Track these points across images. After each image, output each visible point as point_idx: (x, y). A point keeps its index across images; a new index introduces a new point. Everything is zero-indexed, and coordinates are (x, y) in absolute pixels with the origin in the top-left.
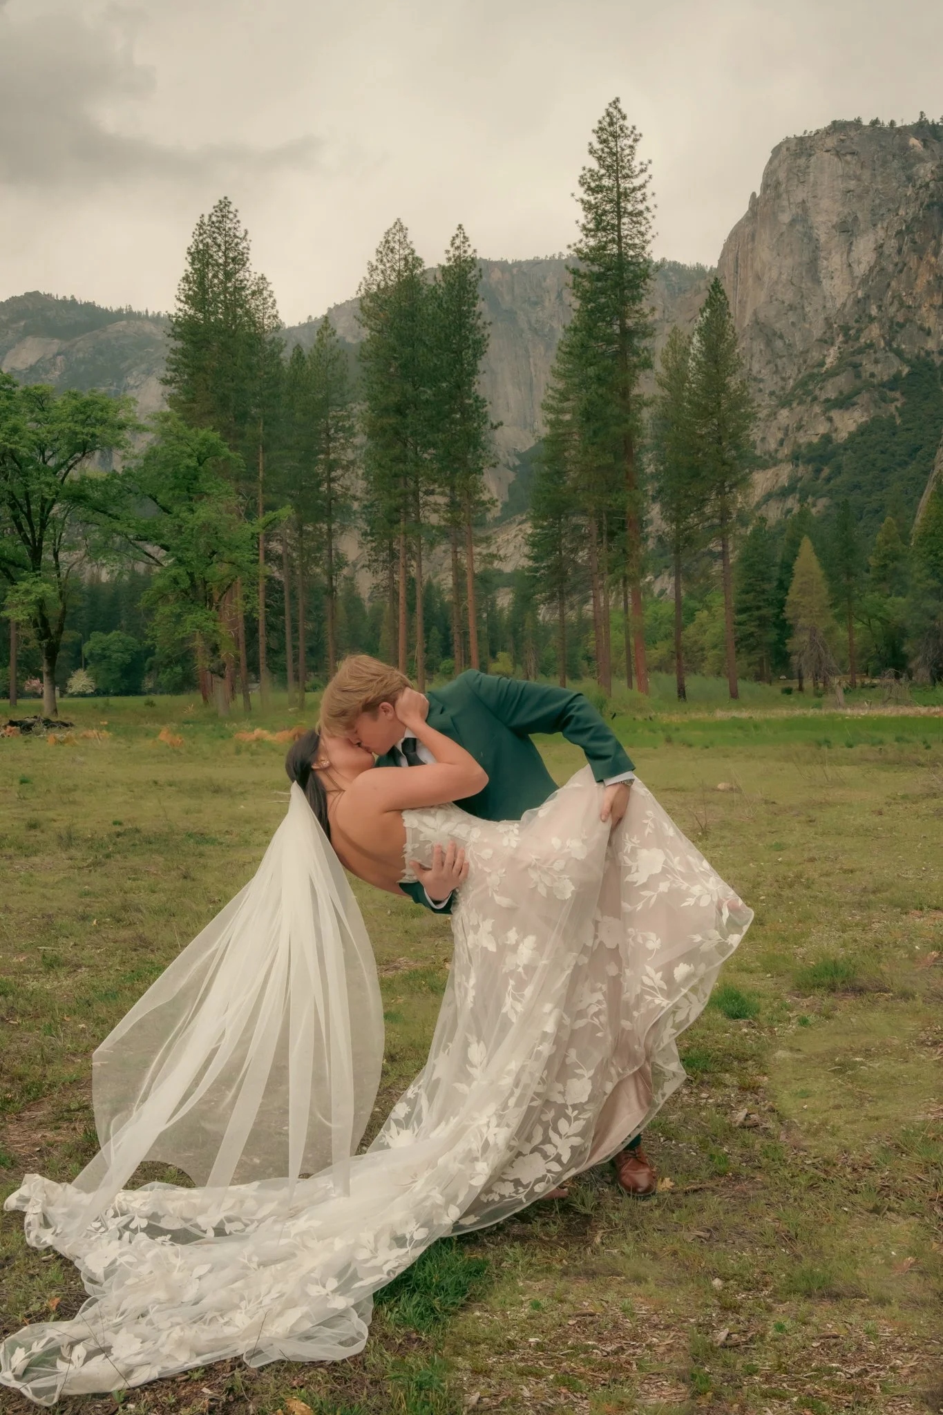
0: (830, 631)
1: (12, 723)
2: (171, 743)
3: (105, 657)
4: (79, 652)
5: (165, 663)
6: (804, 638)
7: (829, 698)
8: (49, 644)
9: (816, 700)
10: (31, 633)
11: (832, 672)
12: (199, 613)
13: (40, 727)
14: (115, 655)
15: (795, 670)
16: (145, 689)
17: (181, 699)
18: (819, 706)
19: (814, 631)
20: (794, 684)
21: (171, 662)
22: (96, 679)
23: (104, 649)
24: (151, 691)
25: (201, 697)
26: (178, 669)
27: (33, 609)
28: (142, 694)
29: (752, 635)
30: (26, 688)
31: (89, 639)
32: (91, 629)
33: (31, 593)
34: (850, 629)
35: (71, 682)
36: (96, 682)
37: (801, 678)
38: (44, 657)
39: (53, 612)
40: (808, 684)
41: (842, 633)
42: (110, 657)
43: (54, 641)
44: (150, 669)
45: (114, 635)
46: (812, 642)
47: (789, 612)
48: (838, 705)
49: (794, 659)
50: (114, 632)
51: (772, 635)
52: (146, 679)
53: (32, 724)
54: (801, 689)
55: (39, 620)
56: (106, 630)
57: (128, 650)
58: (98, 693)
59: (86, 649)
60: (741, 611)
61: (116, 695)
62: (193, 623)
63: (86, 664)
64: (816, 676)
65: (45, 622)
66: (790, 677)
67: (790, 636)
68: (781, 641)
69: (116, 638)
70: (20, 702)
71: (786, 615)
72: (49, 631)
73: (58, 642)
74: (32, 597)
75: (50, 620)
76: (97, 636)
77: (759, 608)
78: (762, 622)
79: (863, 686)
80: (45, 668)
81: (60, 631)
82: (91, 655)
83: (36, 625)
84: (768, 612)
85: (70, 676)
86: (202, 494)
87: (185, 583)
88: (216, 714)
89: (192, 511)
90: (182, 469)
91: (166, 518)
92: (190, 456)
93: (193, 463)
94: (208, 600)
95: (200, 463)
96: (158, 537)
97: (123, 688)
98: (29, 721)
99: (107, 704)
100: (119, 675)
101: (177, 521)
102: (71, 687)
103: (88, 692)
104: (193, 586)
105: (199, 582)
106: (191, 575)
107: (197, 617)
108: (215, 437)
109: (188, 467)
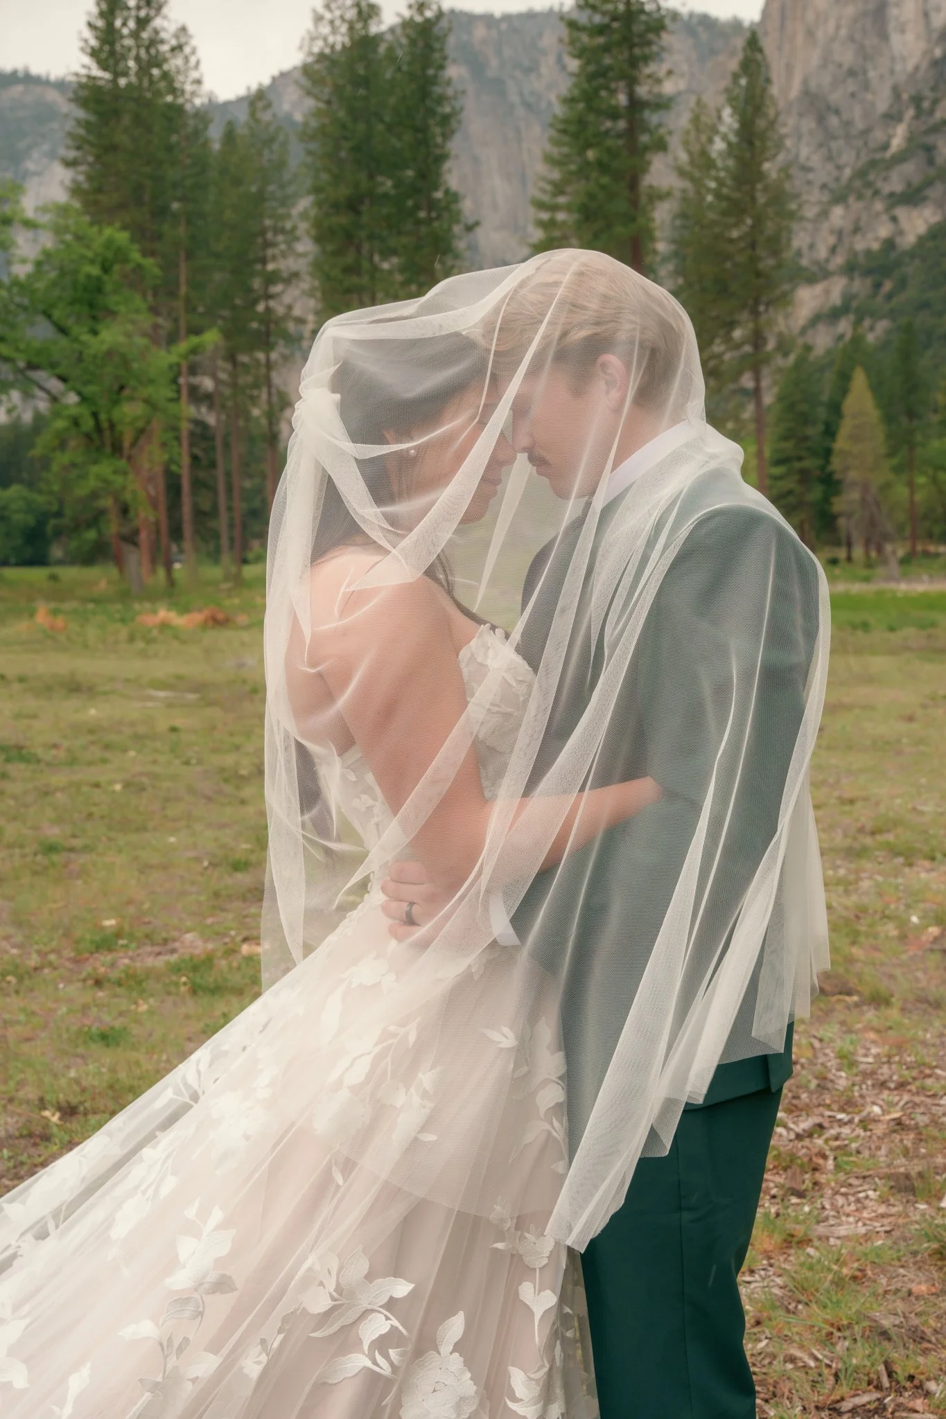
0: (886, 487)
2: (50, 627)
5: (72, 527)
6: (855, 495)
7: (880, 571)
9: (865, 572)
11: (886, 537)
12: (106, 464)
15: (843, 535)
16: (53, 559)
17: (94, 572)
18: (867, 580)
19: (865, 488)
20: (842, 553)
21: (78, 526)
25: (115, 570)
26: (91, 535)
28: (46, 564)
29: (790, 492)
34: (911, 485)
37: (849, 545)
40: (858, 552)
41: (901, 491)
44: (57, 535)
46: (864, 501)
47: (836, 464)
48: (890, 578)
49: (842, 522)
51: (816, 493)
52: (54, 546)
54: (849, 559)
60: (778, 462)
62: (99, 476)
64: (867, 544)
66: (837, 543)
67: (837, 492)
68: (826, 500)
71: (831, 468)
77: (800, 459)
78: (804, 477)
79: (926, 554)
84: (810, 463)
86: (112, 313)
87: (88, 424)
88: (128, 590)
89: (95, 333)
90: (82, 278)
91: (63, 342)
92: (92, 262)
93: (95, 271)
94: (117, 449)
95: (106, 269)
96: (53, 366)
101: (76, 346)
104: (98, 428)
105: (105, 425)
106: (95, 415)
107: (104, 468)
108: (122, 237)
109: (89, 277)
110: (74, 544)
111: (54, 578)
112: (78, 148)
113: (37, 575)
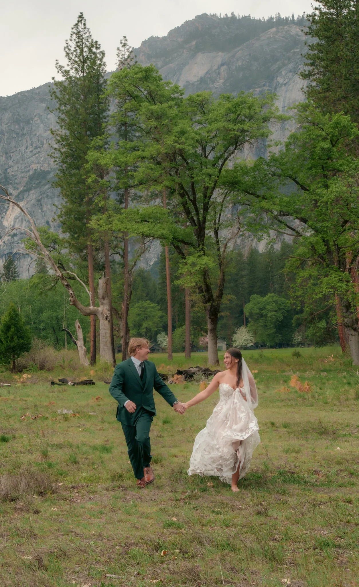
1: (179, 373)
2: (300, 389)
3: (262, 316)
4: (242, 312)
5: (309, 319)
8: (212, 307)
10: (197, 297)
12: (333, 275)
13: (200, 375)
14: (270, 314)
16: (295, 342)
17: (325, 350)
21: (313, 319)
22: (255, 333)
23: (261, 309)
24: (301, 344)
25: (340, 348)
26: (322, 324)
27: (198, 278)
28: (292, 346)
30: (201, 343)
31: (249, 301)
32: (251, 293)
33: (196, 266)
35: (235, 337)
36: (256, 337)
38: (208, 317)
39: (215, 278)
42: (266, 315)
43: (215, 304)
44: (299, 325)
45: (269, 297)
50: (269, 294)
52: (297, 333)
53: (194, 373)
55: (204, 287)
56: (263, 293)
57: (280, 309)
58: (256, 346)
59: (247, 309)
61: (271, 347)
62: (328, 284)
63: (247, 322)
65: (208, 289)
69: (270, 300)
70: (193, 354)
72: (211, 296)
73: (219, 305)
74: (197, 268)
75: (212, 286)
76: (256, 298)
80: (209, 326)
81: (220, 296)
82: (251, 314)
83: (201, 291)
85: (235, 333)
86: (336, 171)
87: (322, 249)
88: (350, 363)
89: (327, 187)
90: (318, 151)
91: (305, 195)
92: (324, 139)
93: (326, 145)
94: (342, 265)
95: (334, 143)
96: (297, 212)
97: (277, 341)
98: (193, 370)
99: (261, 356)
100: (274, 330)
101: (313, 197)
102: (235, 341)
103: (249, 345)
104: (329, 252)
105: (333, 248)
106: (326, 242)
107: (333, 278)
108: (345, 119)
109: (322, 149)
110: (309, 332)
111: (297, 355)
112: (312, 64)
113: (286, 353)
